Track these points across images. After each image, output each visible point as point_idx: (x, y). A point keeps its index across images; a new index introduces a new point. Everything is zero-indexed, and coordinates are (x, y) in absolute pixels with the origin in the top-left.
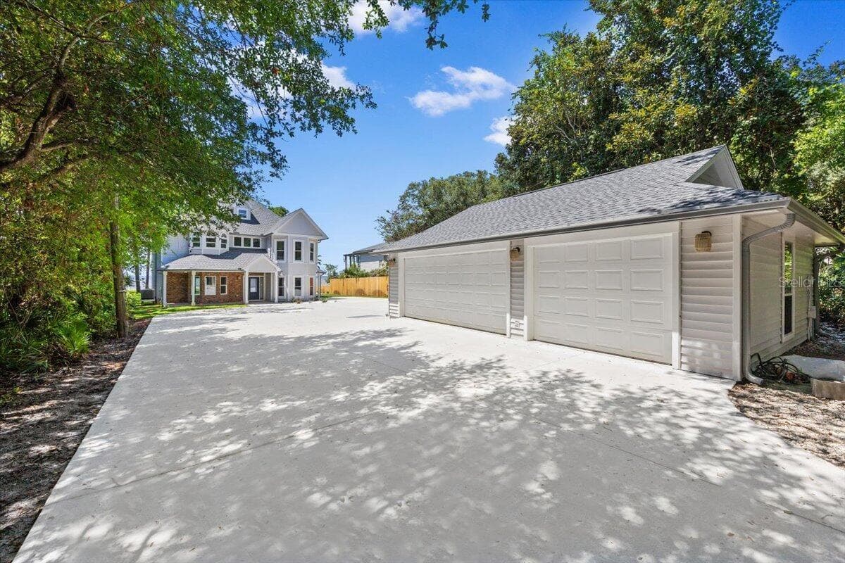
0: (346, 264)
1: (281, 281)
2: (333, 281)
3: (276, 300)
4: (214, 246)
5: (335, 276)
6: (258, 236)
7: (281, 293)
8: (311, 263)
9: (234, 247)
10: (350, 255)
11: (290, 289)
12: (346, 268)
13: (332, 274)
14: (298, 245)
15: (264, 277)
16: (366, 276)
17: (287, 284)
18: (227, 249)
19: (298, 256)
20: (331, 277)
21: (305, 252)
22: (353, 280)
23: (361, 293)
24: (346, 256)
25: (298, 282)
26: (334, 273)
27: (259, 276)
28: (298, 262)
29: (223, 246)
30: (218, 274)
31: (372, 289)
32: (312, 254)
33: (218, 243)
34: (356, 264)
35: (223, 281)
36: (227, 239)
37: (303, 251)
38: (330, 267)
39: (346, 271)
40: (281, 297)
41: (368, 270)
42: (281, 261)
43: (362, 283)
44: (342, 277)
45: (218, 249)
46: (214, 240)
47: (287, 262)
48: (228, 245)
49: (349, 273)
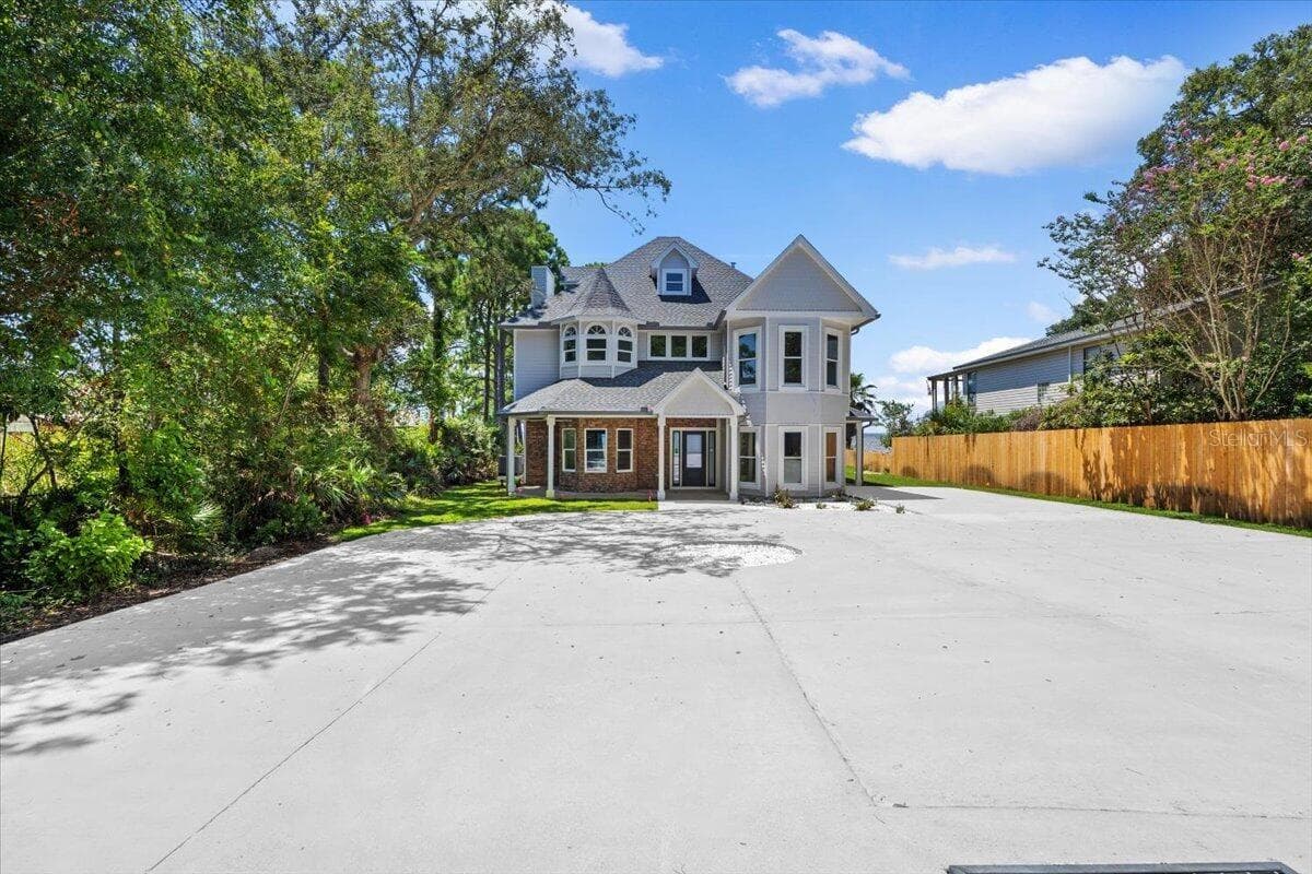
0: (935, 399)
1: (747, 441)
2: (899, 442)
3: (734, 493)
4: (603, 358)
5: (905, 429)
6: (702, 329)
7: (748, 471)
8: (830, 390)
9: (650, 358)
10: (945, 378)
11: (772, 462)
12: (935, 410)
13: (898, 425)
14: (793, 343)
15: (717, 430)
16: (997, 430)
17: (763, 451)
18: (633, 364)
19: (793, 374)
20: (894, 433)
21: (813, 359)
22: (957, 440)
23: (980, 479)
24: (934, 379)
25: (793, 444)
26: (904, 423)
27: (707, 429)
28: (793, 389)
29: (624, 357)
30: (611, 423)
31: (1022, 470)
32: (832, 368)
33: (612, 350)
34: (965, 399)
35: (624, 439)
36: (634, 339)
37: (805, 357)
38: (894, 410)
39: (935, 416)
40: (748, 485)
41: (1002, 411)
42: (749, 389)
43: (987, 450)
44: (924, 433)
45: (612, 365)
46: (602, 343)
47: (763, 389)
48: (634, 354)
49: (941, 422)
